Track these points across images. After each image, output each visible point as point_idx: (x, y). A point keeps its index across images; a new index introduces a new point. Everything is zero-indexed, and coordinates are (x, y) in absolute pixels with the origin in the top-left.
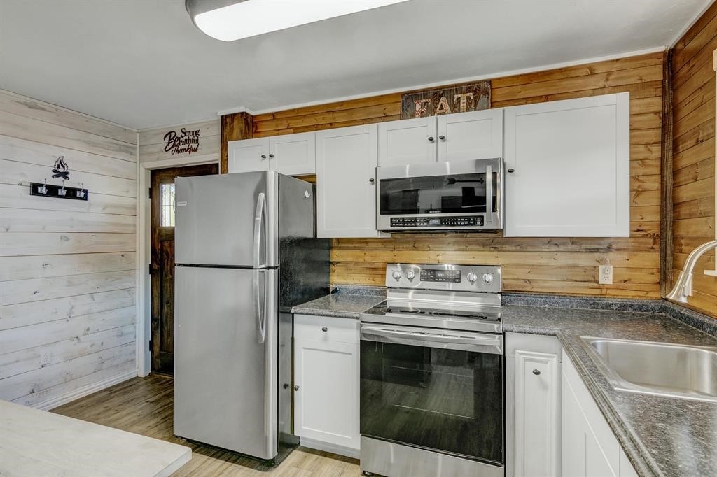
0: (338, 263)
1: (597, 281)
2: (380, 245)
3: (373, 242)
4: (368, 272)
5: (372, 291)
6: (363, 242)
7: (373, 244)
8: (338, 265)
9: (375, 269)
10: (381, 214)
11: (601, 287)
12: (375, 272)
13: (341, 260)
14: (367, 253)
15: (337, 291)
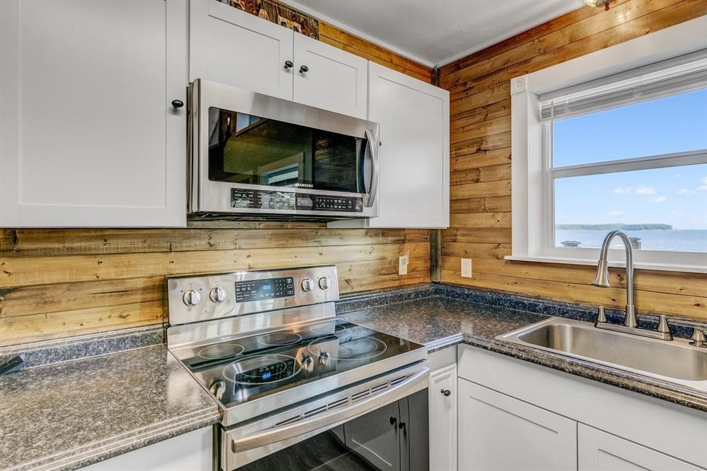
0: (15, 289)
1: (397, 273)
2: (139, 244)
3: (117, 236)
4: (108, 301)
5: (124, 340)
6: (96, 238)
7: (120, 241)
8: (14, 295)
9: (125, 292)
10: (210, 178)
11: (400, 278)
12: (125, 299)
13: (22, 282)
14: (105, 259)
15: (21, 361)
